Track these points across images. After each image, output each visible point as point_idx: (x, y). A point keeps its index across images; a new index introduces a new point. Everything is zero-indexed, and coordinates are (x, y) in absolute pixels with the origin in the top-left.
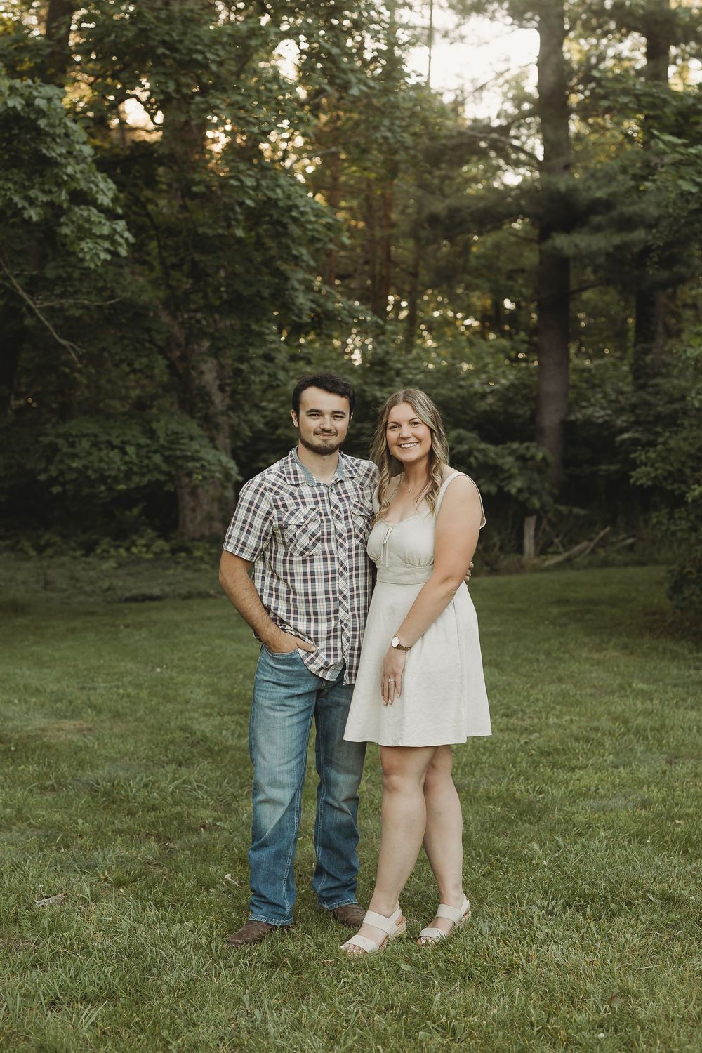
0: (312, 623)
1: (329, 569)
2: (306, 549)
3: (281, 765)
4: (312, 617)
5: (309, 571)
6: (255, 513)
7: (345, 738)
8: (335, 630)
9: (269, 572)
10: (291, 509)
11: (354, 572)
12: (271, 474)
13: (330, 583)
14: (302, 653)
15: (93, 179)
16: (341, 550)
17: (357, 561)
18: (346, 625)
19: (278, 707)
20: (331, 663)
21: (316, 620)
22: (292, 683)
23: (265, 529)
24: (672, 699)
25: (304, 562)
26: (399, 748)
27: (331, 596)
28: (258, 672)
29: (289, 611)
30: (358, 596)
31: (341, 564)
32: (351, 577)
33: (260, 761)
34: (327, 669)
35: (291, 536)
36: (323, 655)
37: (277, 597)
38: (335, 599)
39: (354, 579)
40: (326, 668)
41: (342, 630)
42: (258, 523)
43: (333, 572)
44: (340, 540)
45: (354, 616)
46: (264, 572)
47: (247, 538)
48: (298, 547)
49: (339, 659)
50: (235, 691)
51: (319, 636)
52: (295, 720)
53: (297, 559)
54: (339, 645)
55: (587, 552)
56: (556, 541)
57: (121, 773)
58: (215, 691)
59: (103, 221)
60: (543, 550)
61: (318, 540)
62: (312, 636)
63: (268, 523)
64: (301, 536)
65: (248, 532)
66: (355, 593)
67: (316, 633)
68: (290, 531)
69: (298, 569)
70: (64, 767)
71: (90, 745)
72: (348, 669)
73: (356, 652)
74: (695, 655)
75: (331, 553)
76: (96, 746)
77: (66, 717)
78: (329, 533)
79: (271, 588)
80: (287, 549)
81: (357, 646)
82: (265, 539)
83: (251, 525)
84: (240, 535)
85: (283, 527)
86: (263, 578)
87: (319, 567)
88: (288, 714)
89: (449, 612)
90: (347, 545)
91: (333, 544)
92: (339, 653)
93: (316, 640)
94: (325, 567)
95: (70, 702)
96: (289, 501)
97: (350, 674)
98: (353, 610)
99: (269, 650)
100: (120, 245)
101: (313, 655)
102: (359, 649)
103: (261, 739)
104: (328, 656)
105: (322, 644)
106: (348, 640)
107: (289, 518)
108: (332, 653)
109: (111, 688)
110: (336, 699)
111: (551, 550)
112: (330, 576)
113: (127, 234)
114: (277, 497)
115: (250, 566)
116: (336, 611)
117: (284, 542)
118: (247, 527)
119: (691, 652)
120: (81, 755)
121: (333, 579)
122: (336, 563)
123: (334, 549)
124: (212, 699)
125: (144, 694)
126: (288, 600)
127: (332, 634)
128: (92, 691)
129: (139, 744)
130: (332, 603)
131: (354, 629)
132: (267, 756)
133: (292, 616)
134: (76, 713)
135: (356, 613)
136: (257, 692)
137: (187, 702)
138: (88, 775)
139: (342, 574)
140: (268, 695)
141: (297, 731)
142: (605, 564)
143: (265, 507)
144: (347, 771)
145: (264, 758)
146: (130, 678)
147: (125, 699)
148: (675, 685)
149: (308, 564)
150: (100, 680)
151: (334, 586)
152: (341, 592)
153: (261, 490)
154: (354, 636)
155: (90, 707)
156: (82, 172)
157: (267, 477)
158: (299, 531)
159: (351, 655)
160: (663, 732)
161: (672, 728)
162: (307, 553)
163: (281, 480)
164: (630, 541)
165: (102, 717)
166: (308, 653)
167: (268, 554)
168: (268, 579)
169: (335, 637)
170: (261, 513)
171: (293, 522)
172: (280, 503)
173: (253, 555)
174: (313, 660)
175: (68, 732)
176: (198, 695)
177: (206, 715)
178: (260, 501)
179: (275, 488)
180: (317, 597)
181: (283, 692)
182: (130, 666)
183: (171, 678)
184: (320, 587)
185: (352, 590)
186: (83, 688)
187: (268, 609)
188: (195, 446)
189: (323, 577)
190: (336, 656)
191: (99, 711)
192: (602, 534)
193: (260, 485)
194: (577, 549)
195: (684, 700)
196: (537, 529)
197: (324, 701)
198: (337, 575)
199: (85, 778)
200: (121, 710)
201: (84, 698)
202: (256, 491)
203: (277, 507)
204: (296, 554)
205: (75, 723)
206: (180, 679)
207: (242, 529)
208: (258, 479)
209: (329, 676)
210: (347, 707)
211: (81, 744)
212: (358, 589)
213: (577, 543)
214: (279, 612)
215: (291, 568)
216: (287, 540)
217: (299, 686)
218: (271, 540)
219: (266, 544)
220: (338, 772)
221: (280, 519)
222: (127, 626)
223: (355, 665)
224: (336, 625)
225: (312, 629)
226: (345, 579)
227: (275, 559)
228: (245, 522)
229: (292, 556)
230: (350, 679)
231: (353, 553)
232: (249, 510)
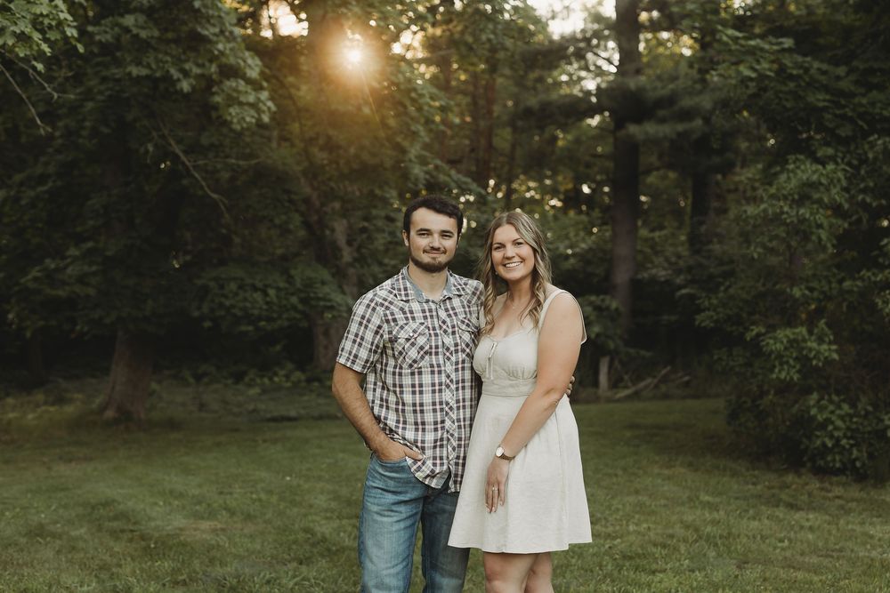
0: (420, 433)
1: (437, 381)
2: (415, 361)
3: (387, 568)
4: (420, 427)
5: (417, 382)
6: (366, 327)
7: (450, 544)
8: (442, 439)
9: (379, 384)
10: (401, 323)
11: (460, 385)
12: (383, 291)
13: (437, 394)
14: (409, 461)
15: (241, 55)
16: (448, 363)
17: (463, 374)
18: (452, 435)
19: (386, 513)
20: (437, 471)
21: (424, 430)
22: (399, 490)
23: (376, 342)
24: (737, 510)
25: (413, 374)
26: (503, 553)
27: (438, 407)
28: (367, 479)
29: (398, 422)
30: (464, 407)
31: (448, 376)
32: (457, 389)
33: (369, 565)
34: (433, 477)
35: (400, 349)
36: (429, 463)
37: (388, 408)
38: (442, 410)
39: (460, 391)
40: (432, 475)
41: (448, 440)
42: (369, 336)
43: (440, 384)
44: (448, 354)
45: (459, 427)
46: (375, 384)
47: (358, 350)
48: (407, 360)
49: (445, 467)
50: (354, 498)
51: (426, 445)
52: (402, 525)
53: (406, 371)
54: (445, 455)
55: (652, 386)
56: (626, 377)
57: (247, 570)
58: (337, 498)
59: (249, 91)
60: (615, 384)
61: (426, 353)
62: (419, 445)
63: (378, 337)
64: (409, 349)
65: (360, 345)
66: (461, 404)
67: (423, 442)
68: (400, 344)
69: (407, 381)
70: (196, 564)
71: (221, 544)
72: (454, 477)
73: (461, 461)
74: (751, 472)
75: (439, 366)
76: (227, 545)
77: (203, 518)
78: (437, 347)
79: (382, 400)
80: (396, 362)
81: (462, 455)
82: (375, 352)
83: (362, 339)
84: (352, 348)
85: (393, 340)
86: (374, 390)
87: (427, 379)
88: (395, 519)
89: (551, 424)
90: (453, 359)
91: (441, 357)
92: (445, 461)
93: (423, 449)
94: (433, 379)
95: (209, 505)
96: (399, 316)
97: (455, 482)
98: (459, 420)
99: (379, 457)
100: (264, 112)
101: (419, 463)
102: (465, 458)
103: (369, 543)
104: (435, 465)
105: (429, 453)
106: (454, 449)
107: (398, 332)
108: (438, 462)
109: (246, 493)
110: (441, 505)
111: (622, 385)
112: (437, 388)
113: (270, 104)
114: (388, 312)
115: (362, 379)
116: (443, 422)
117: (394, 354)
118: (358, 340)
119: (748, 470)
120: (213, 553)
121: (440, 391)
122: (443, 375)
123: (441, 362)
124: (333, 505)
125: (274, 499)
126: (397, 410)
127: (438, 443)
128: (228, 497)
129: (266, 544)
130: (439, 413)
131: (460, 439)
132: (375, 559)
133: (401, 425)
134: (212, 515)
135: (462, 423)
136: (366, 498)
137: (311, 506)
138: (218, 571)
139: (448, 386)
140: (376, 501)
141: (404, 535)
142: (666, 397)
143: (376, 321)
144: (452, 575)
145: (372, 561)
146: (263, 485)
147: (257, 503)
148: (737, 498)
149: (417, 376)
150: (237, 486)
151: (441, 397)
152: (447, 404)
153: (373, 305)
154: (459, 446)
155: (225, 509)
156: (231, 49)
157: (379, 292)
158: (408, 344)
159: (457, 464)
160: (731, 540)
161: (739, 536)
162: (416, 365)
163: (392, 296)
164: (686, 378)
165: (235, 519)
166: (416, 461)
167: (379, 366)
168: (379, 390)
169: (441, 446)
170: (372, 327)
171: (403, 335)
172: (390, 317)
173: (364, 367)
174: (419, 468)
175: (204, 531)
176: (321, 501)
177: (327, 518)
178: (371, 315)
179: (386, 304)
180: (425, 408)
181: (391, 498)
182: (264, 474)
183: (299, 486)
184: (427, 398)
185: (458, 401)
186: (221, 493)
187: (378, 419)
188: (326, 289)
189: (430, 388)
190: (442, 464)
191: (232, 513)
192: (664, 372)
193: (372, 301)
194: (642, 384)
195: (747, 511)
196: (610, 367)
197: (430, 507)
198: (444, 387)
199: (213, 575)
200: (252, 513)
201: (221, 501)
202: (368, 306)
203: (388, 321)
204: (404, 366)
205: (212, 523)
206: (306, 486)
207: (354, 341)
208: (370, 295)
209: (434, 484)
210: (452, 514)
211: (213, 542)
212: (464, 400)
213: (643, 379)
214: (388, 422)
215: (400, 380)
216: (396, 353)
217: (406, 492)
218: (382, 353)
219: (377, 356)
220: (443, 576)
221: (390, 333)
222: (265, 441)
223: (460, 473)
224: (442, 434)
225: (420, 439)
226: (451, 391)
227: (385, 370)
228: (357, 335)
229: (401, 368)
230: (455, 487)
231: (460, 366)
232: (361, 324)
